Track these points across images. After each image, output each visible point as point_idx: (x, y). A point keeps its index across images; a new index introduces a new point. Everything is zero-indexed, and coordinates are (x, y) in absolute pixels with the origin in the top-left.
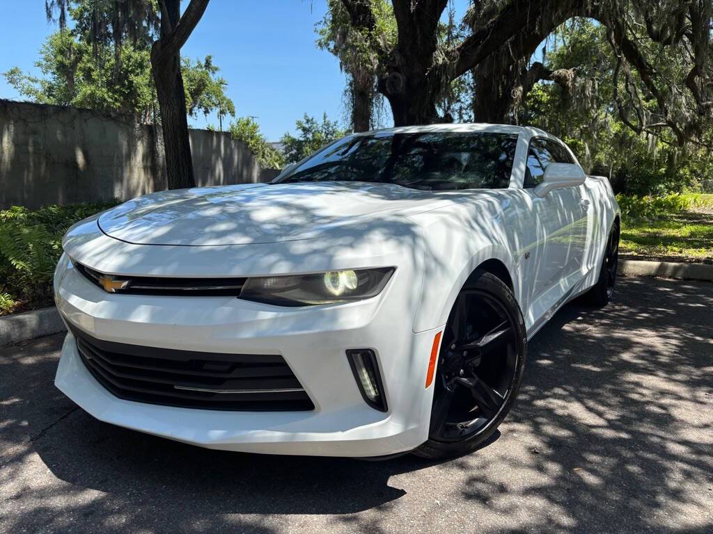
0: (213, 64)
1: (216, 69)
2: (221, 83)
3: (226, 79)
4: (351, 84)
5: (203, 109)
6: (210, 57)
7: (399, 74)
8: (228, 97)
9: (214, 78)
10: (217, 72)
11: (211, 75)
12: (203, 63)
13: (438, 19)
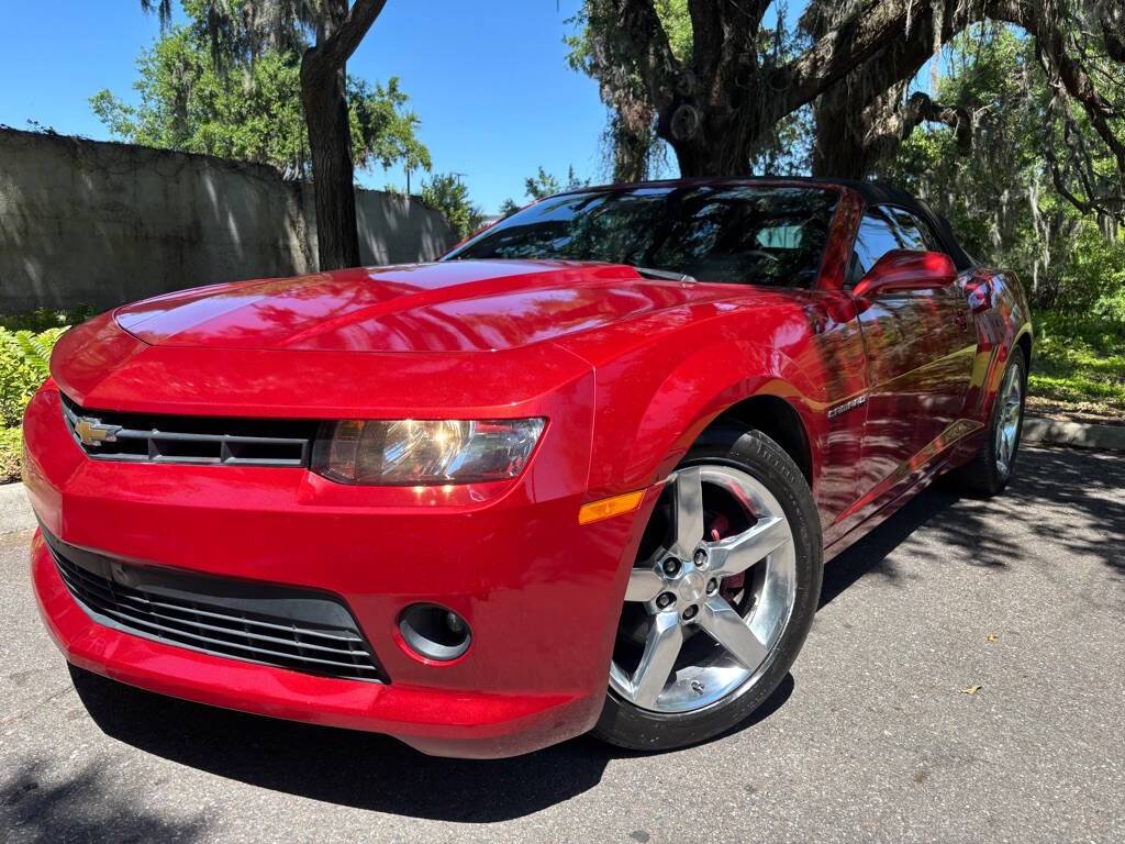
0: (400, 90)
1: (405, 98)
2: (413, 120)
3: (417, 115)
4: (614, 124)
5: (382, 160)
6: (397, 79)
7: (692, 109)
8: (422, 142)
9: (400, 112)
10: (405, 103)
11: (396, 107)
12: (385, 89)
13: (759, 19)
